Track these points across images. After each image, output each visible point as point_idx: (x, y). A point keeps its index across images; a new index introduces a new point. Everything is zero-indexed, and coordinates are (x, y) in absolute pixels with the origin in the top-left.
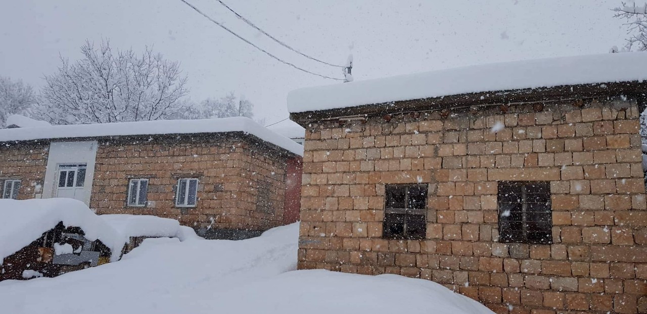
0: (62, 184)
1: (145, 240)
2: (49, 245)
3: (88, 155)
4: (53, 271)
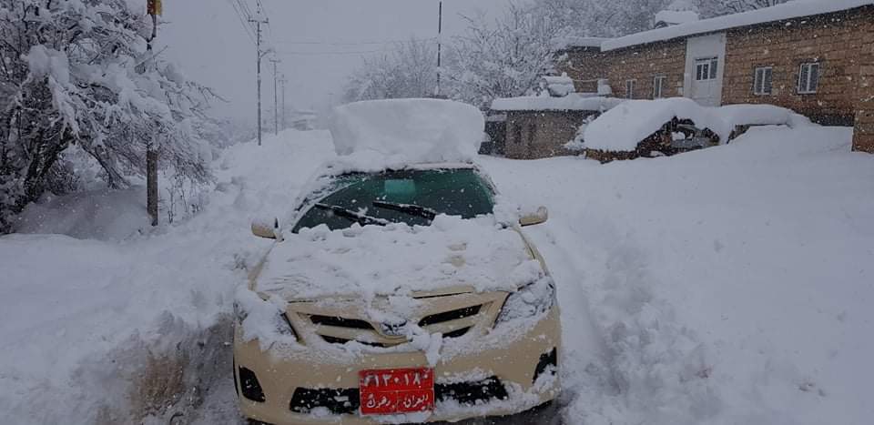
0: (699, 78)
1: (751, 128)
2: (668, 134)
3: (718, 48)
4: (669, 151)
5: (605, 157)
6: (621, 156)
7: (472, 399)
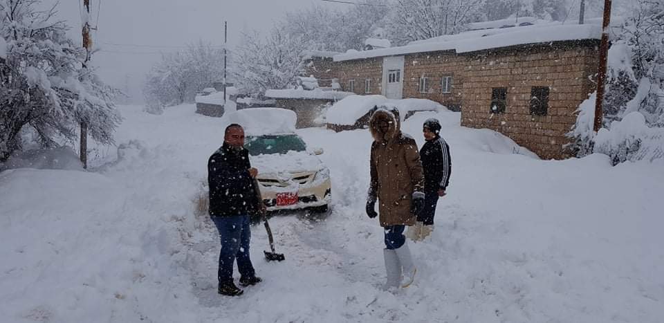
0: (390, 81)
1: (416, 112)
3: (400, 65)
5: (338, 128)
6: (346, 128)
7: (307, 202)
